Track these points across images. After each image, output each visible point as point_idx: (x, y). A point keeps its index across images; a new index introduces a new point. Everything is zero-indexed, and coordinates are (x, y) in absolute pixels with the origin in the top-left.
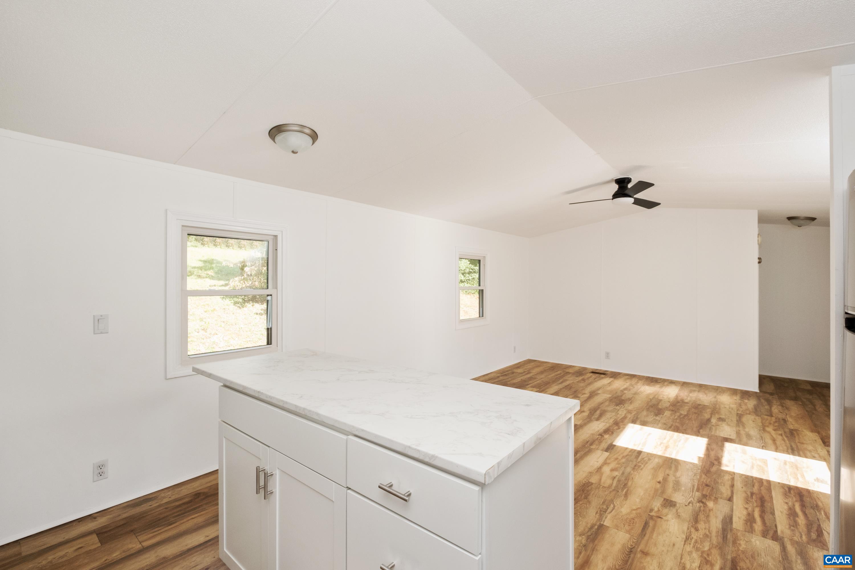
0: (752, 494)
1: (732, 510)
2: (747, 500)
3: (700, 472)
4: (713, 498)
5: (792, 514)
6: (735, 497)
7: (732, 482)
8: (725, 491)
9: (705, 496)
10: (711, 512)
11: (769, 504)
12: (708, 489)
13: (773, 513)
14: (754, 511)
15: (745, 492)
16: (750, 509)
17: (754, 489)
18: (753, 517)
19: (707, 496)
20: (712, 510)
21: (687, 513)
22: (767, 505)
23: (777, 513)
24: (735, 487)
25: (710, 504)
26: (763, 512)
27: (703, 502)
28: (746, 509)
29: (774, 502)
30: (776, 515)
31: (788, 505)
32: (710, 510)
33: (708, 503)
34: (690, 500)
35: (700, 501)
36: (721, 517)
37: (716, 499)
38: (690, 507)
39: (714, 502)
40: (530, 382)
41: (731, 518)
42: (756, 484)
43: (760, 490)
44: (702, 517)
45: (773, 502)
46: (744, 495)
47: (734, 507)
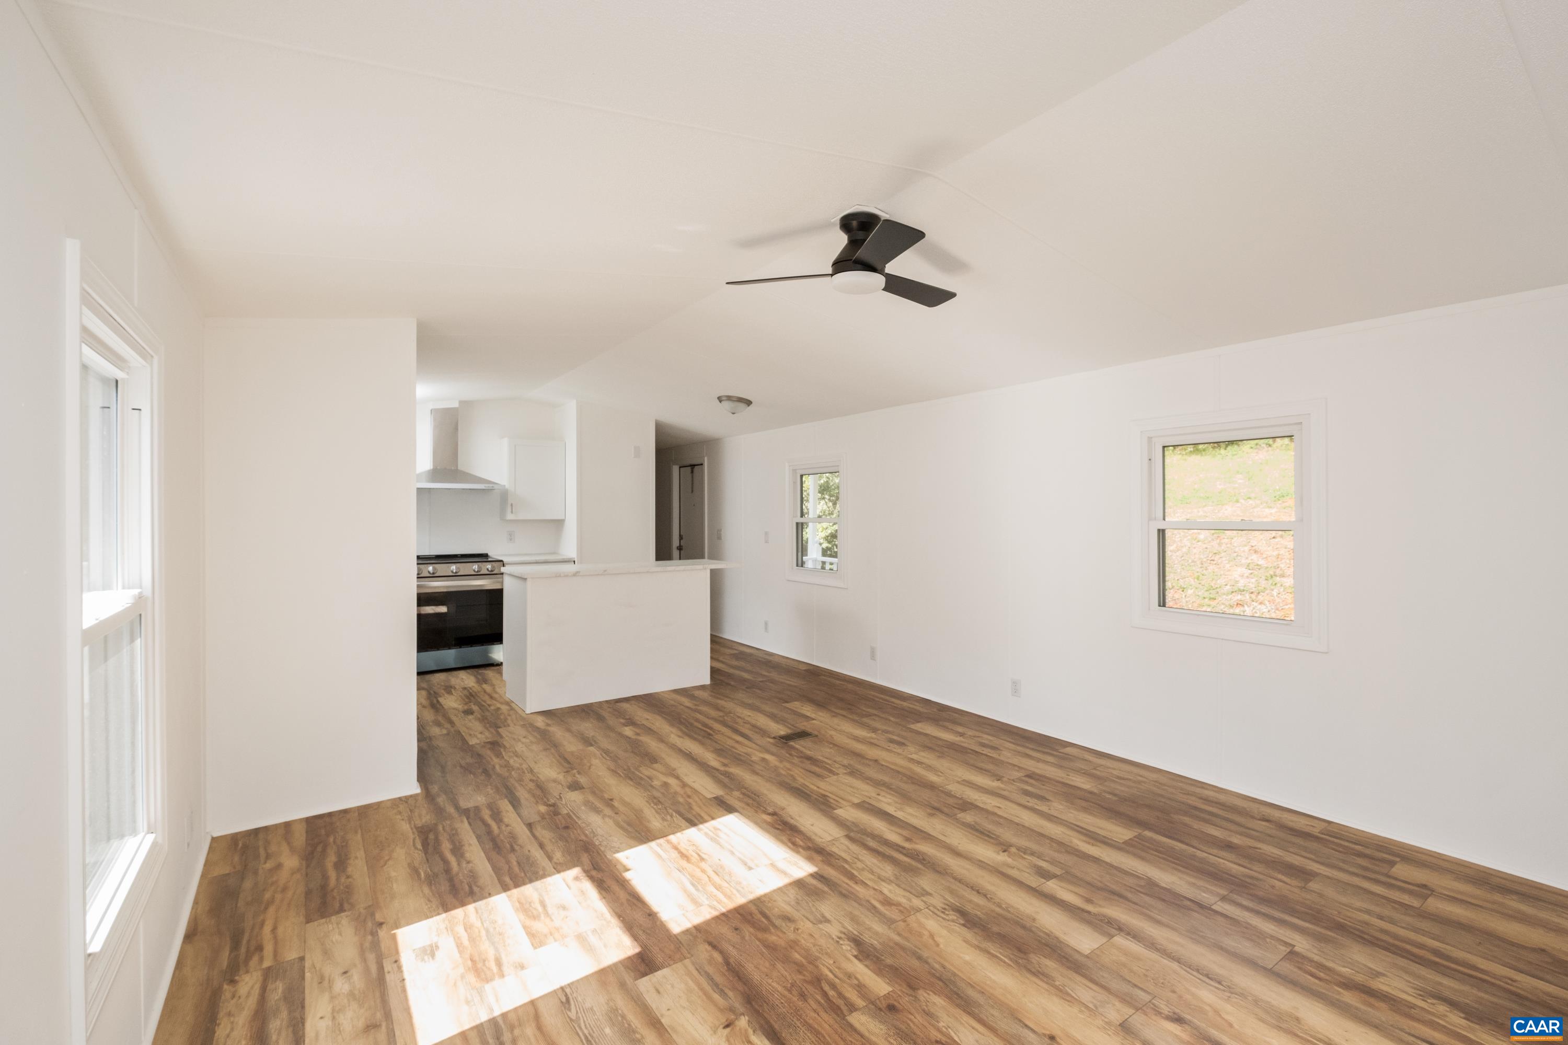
0: (513, 850)
1: (519, 815)
2: (513, 837)
3: (594, 841)
4: (547, 817)
5: (458, 850)
6: (528, 832)
7: (547, 852)
8: (545, 834)
9: (556, 813)
10: (535, 801)
11: (487, 847)
12: (561, 824)
13: (478, 838)
14: (499, 828)
15: (521, 847)
16: (503, 828)
17: (516, 859)
18: (495, 820)
19: (555, 815)
20: (536, 804)
21: (555, 790)
22: (489, 845)
23: (474, 841)
24: (536, 845)
25: (543, 809)
26: (489, 832)
27: (550, 806)
28: (507, 826)
29: (483, 854)
30: (475, 838)
31: (466, 860)
32: (537, 802)
33: (546, 808)
34: (564, 800)
35: (554, 805)
36: (523, 801)
37: (543, 818)
38: (556, 794)
39: (542, 813)
40: (1195, 842)
41: (514, 806)
42: (518, 871)
43: (508, 862)
44: (538, 792)
45: (485, 853)
46: (520, 842)
47: (519, 819)
